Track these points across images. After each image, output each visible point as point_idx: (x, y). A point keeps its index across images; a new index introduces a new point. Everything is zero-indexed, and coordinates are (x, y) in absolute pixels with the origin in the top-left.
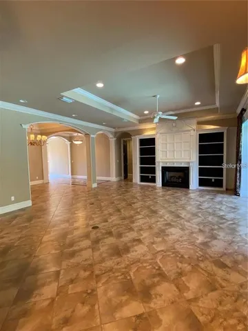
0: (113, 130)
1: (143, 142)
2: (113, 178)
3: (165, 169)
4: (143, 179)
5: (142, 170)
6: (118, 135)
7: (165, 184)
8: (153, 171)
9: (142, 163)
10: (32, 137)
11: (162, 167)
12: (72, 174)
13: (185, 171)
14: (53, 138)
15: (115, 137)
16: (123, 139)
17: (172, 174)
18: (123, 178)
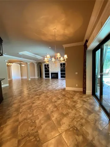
0: (36, 61)
1: (45, 65)
2: (36, 77)
3: (52, 74)
4: (46, 77)
5: (46, 74)
6: (37, 63)
7: (52, 78)
8: (49, 74)
9: (45, 72)
10: (7, 64)
11: (51, 73)
12: (21, 76)
13: (57, 74)
14: (14, 64)
15: (36, 63)
16: (39, 64)
17: (54, 75)
18: (40, 77)
